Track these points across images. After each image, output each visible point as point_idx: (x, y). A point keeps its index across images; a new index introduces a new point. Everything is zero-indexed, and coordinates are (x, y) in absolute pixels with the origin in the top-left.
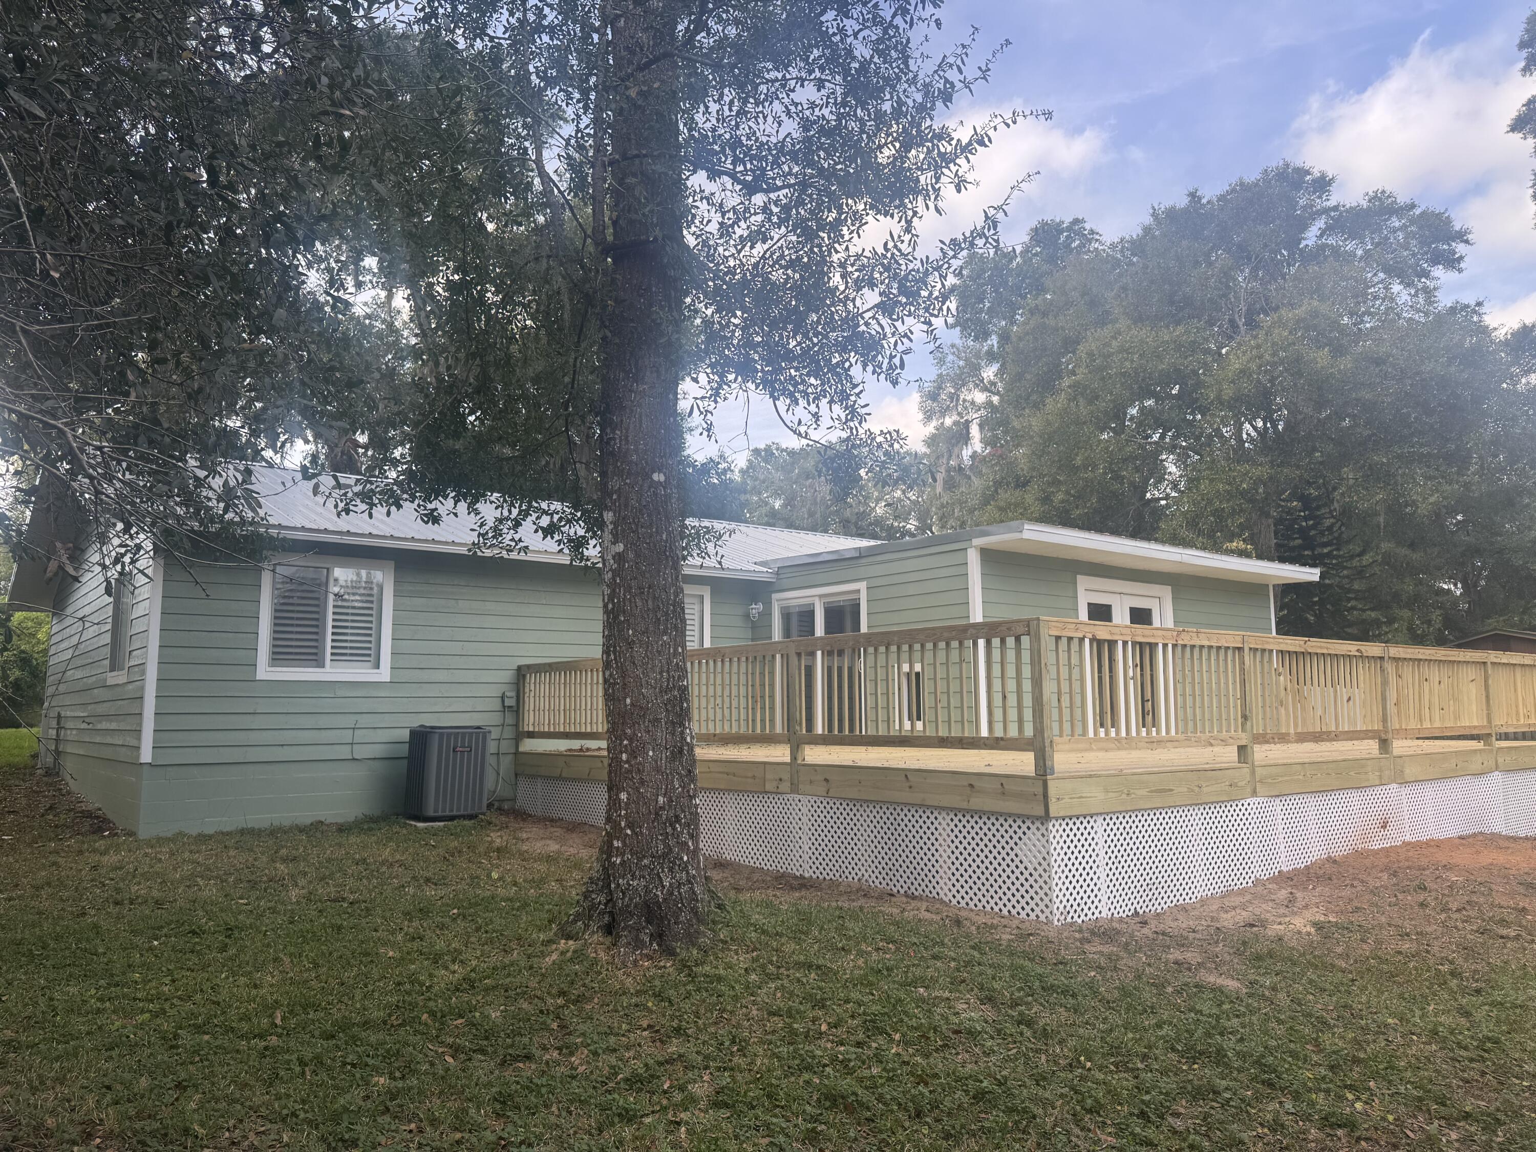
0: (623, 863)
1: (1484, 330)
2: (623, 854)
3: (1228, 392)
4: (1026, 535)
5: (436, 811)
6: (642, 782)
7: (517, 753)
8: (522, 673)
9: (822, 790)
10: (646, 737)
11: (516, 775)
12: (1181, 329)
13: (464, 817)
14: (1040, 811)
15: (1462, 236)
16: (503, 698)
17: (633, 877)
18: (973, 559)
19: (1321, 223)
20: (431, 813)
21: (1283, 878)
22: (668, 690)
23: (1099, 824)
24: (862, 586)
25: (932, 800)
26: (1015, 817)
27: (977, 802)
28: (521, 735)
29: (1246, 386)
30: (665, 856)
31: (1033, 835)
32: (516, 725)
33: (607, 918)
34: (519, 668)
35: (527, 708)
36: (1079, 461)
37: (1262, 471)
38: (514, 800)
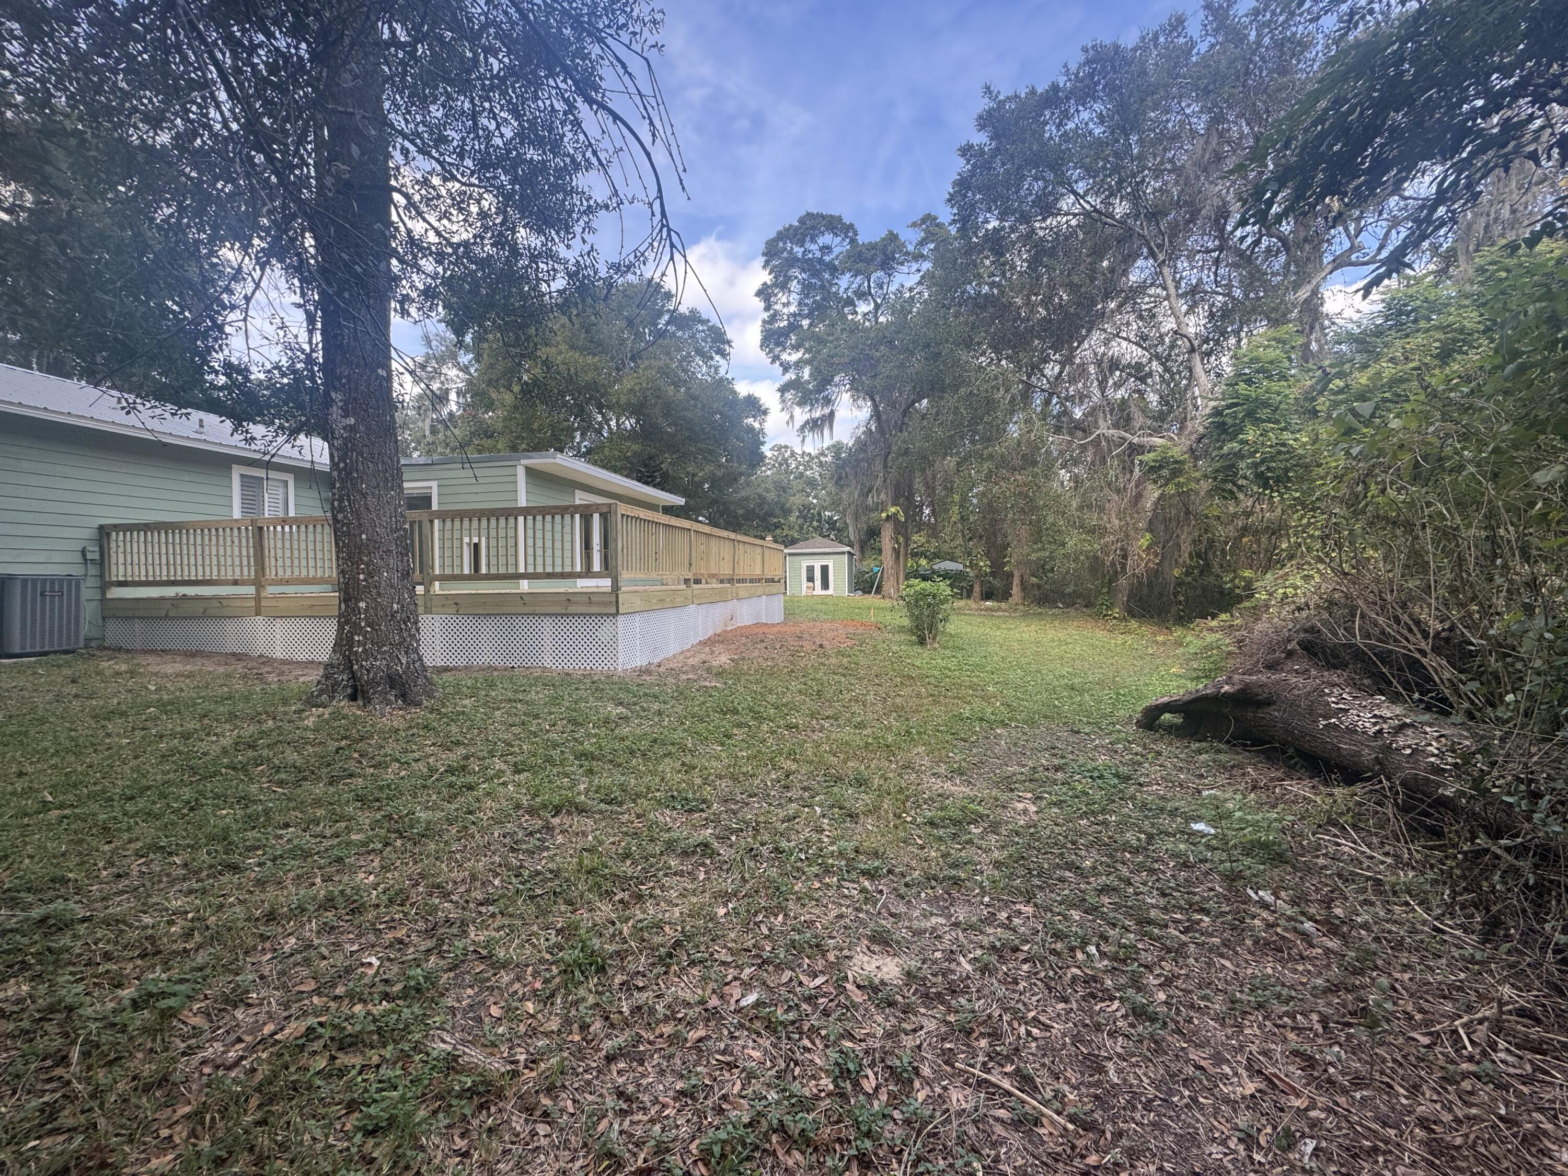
0: (365, 651)
1: (734, 393)
2: (364, 645)
3: (623, 400)
4: (558, 461)
5: (23, 648)
6: (379, 594)
7: (103, 600)
8: (104, 532)
9: (453, 611)
10: (381, 563)
11: (104, 618)
12: (596, 359)
13: (55, 652)
14: (614, 611)
15: (728, 342)
16: (83, 552)
17: (376, 659)
18: (521, 472)
19: (666, 317)
20: (17, 650)
21: (703, 643)
22: (397, 530)
23: (637, 617)
24: (434, 484)
25: (539, 610)
26: (597, 615)
27: (572, 609)
28: (105, 585)
29: (634, 400)
30: (400, 644)
31: (608, 623)
32: (102, 576)
33: (349, 691)
34: (101, 528)
35: (113, 561)
36: (536, 426)
37: (636, 447)
38: (103, 639)
